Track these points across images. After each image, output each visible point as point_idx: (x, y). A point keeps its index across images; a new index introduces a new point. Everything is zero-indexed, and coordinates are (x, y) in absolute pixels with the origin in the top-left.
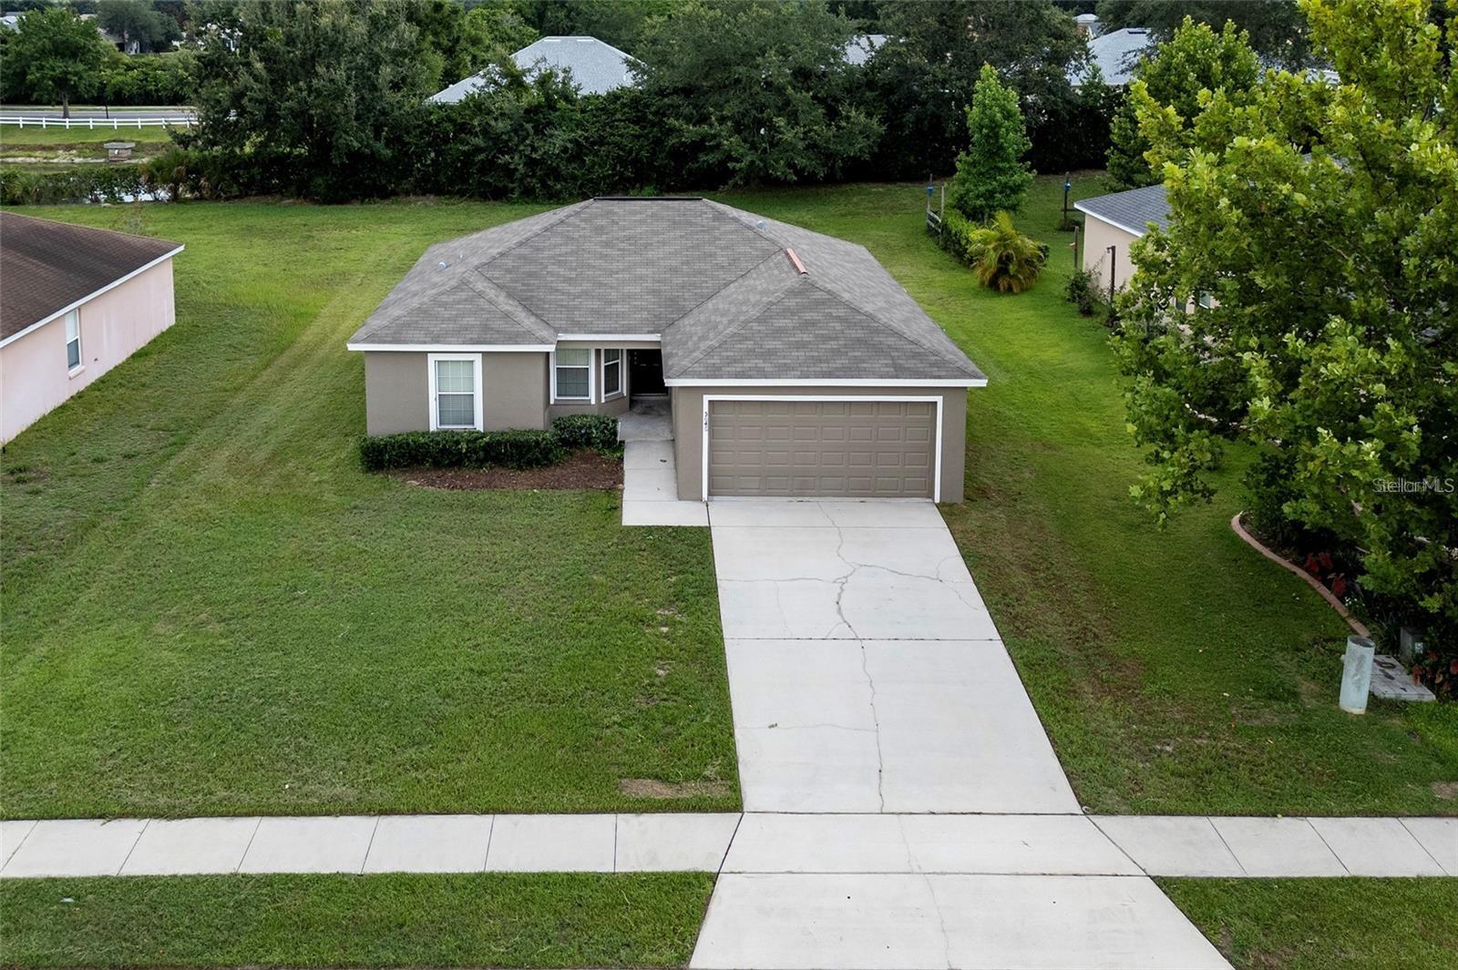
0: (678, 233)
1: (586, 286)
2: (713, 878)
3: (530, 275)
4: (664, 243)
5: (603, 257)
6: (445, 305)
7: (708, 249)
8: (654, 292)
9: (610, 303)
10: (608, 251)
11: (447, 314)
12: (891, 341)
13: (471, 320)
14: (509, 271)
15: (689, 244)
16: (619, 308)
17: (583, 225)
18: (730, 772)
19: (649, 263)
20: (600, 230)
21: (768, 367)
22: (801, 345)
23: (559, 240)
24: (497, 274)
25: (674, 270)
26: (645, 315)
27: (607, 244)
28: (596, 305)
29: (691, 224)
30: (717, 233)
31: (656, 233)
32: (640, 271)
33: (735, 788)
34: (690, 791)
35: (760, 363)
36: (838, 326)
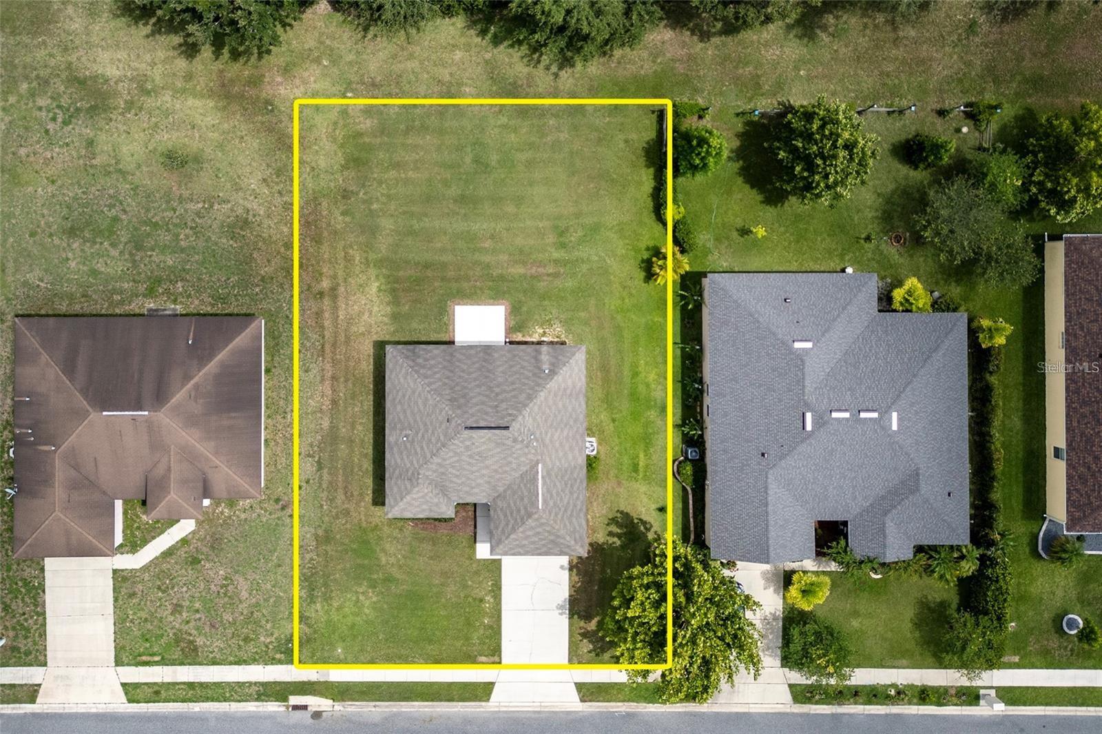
0: (499, 450)
1: (464, 479)
2: (493, 684)
3: (443, 473)
4: (492, 456)
5: (469, 464)
6: (414, 499)
7: (510, 459)
8: (489, 483)
9: (473, 488)
10: (471, 461)
11: (416, 504)
12: (562, 541)
13: (424, 507)
14: (434, 472)
15: (502, 456)
16: (476, 490)
17: (460, 444)
18: (500, 656)
19: (487, 467)
20: (467, 448)
21: (522, 551)
22: (533, 543)
23: (451, 454)
24: (430, 473)
25: (496, 471)
26: (485, 494)
27: (471, 457)
28: (467, 489)
29: (504, 444)
30: (514, 450)
31: (490, 450)
32: (484, 472)
33: (501, 659)
34: (492, 659)
35: (520, 550)
36: (546, 534)
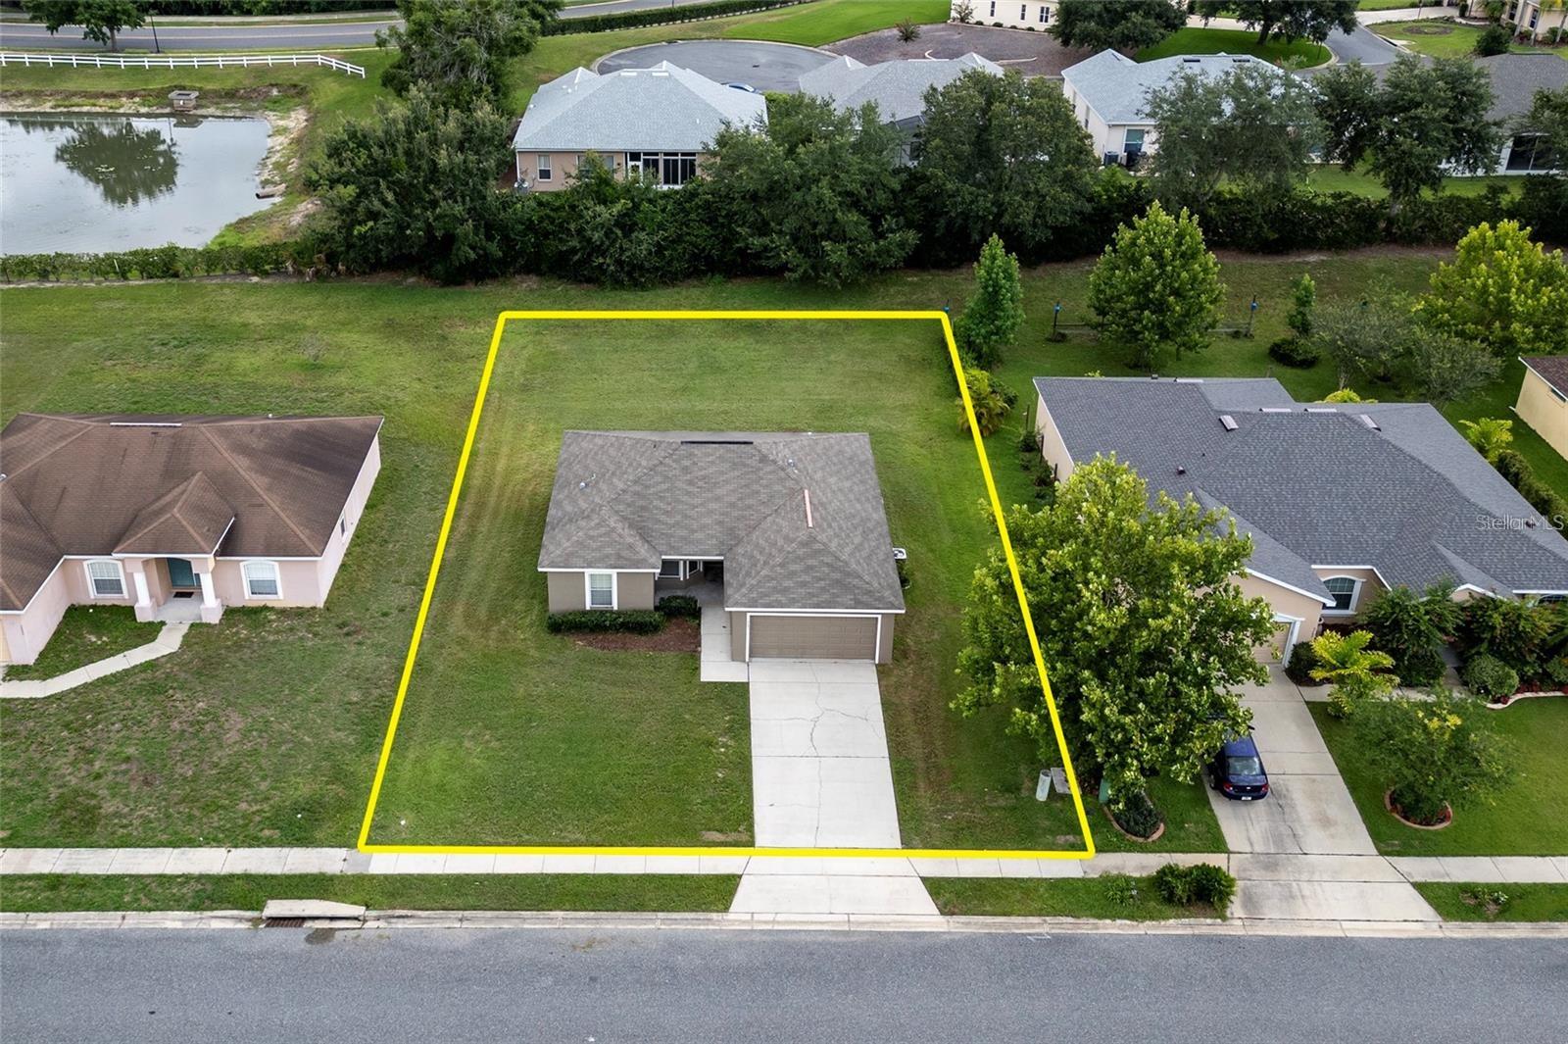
0: (736, 473)
1: (679, 518)
2: (740, 877)
3: (643, 508)
4: (727, 482)
5: (688, 493)
6: (591, 538)
7: (755, 487)
8: (720, 523)
9: (694, 531)
10: (690, 489)
11: (594, 545)
12: (856, 582)
13: (609, 550)
14: (629, 505)
15: (743, 482)
16: (699, 535)
17: (674, 465)
18: (750, 828)
19: (717, 499)
20: (685, 470)
21: (783, 599)
22: (804, 584)
23: (659, 479)
24: (621, 507)
25: (733, 505)
26: (714, 541)
27: (691, 483)
28: (684, 533)
29: (745, 465)
30: (761, 474)
31: (722, 473)
32: (713, 506)
33: (752, 837)
34: (732, 837)
35: (780, 597)
36: (826, 570)
